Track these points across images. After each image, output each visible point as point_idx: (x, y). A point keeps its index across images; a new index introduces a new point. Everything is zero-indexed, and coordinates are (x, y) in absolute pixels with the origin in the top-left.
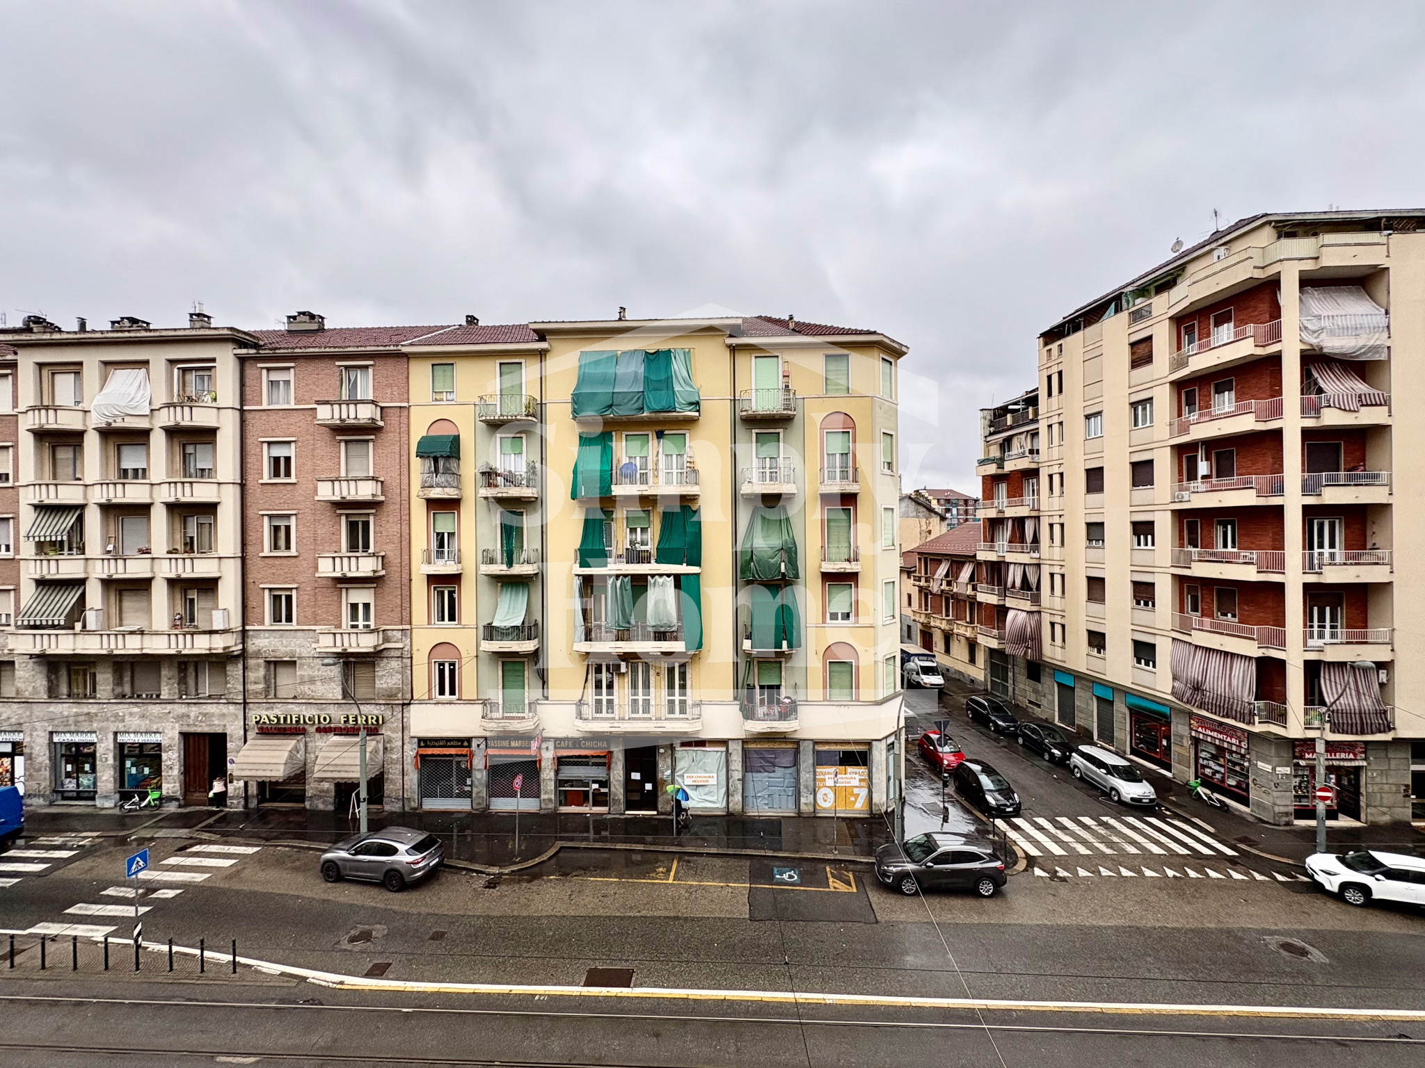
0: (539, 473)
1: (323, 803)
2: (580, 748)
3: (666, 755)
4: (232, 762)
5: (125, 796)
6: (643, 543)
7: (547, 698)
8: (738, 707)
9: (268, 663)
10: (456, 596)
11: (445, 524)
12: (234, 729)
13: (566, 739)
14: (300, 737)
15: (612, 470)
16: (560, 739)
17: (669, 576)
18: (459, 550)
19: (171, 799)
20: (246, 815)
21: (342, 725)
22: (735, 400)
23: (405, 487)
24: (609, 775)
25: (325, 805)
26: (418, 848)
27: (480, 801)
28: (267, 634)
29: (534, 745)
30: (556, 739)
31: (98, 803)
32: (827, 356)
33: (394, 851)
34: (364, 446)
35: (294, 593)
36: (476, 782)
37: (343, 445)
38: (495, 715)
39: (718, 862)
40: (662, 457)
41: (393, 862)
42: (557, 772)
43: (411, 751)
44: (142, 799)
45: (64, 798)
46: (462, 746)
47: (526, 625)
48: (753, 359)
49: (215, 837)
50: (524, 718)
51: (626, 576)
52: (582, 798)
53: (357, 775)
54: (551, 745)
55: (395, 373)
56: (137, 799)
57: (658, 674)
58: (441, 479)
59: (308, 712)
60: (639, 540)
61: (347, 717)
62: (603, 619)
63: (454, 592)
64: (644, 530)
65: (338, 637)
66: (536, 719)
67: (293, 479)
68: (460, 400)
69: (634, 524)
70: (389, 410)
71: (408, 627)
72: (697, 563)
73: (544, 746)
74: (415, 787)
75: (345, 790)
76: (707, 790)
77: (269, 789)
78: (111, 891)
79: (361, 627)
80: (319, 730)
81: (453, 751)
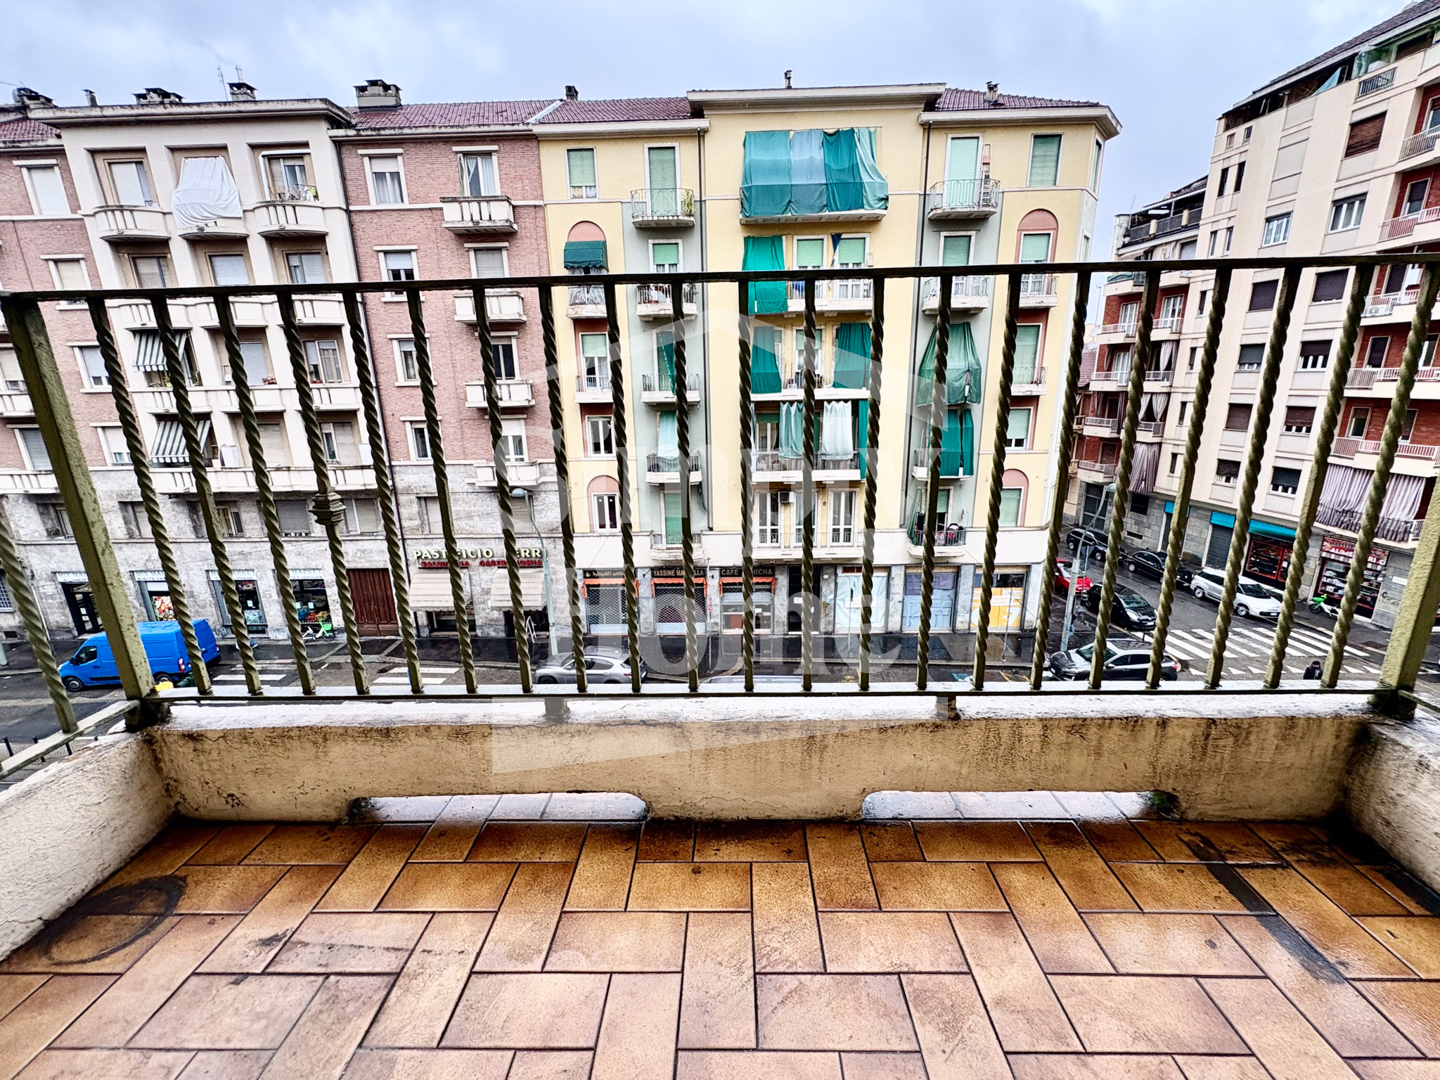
1: (494, 631)
3: (829, 580)
7: (711, 529)
8: (907, 534)
9: (419, 498)
13: (732, 568)
16: (725, 568)
22: (925, 195)
24: (772, 599)
25: (497, 632)
27: (647, 626)
28: (415, 469)
30: (720, 568)
31: (271, 635)
32: (1036, 137)
34: (496, 255)
36: (643, 609)
37: (472, 253)
38: (660, 546)
42: (722, 599)
44: (316, 631)
48: (949, 139)
54: (716, 573)
55: (525, 161)
56: (310, 631)
57: (825, 503)
59: (469, 547)
68: (603, 197)
70: (522, 210)
73: (711, 574)
77: (437, 619)
79: (514, 460)
80: (482, 564)
81: (618, 581)
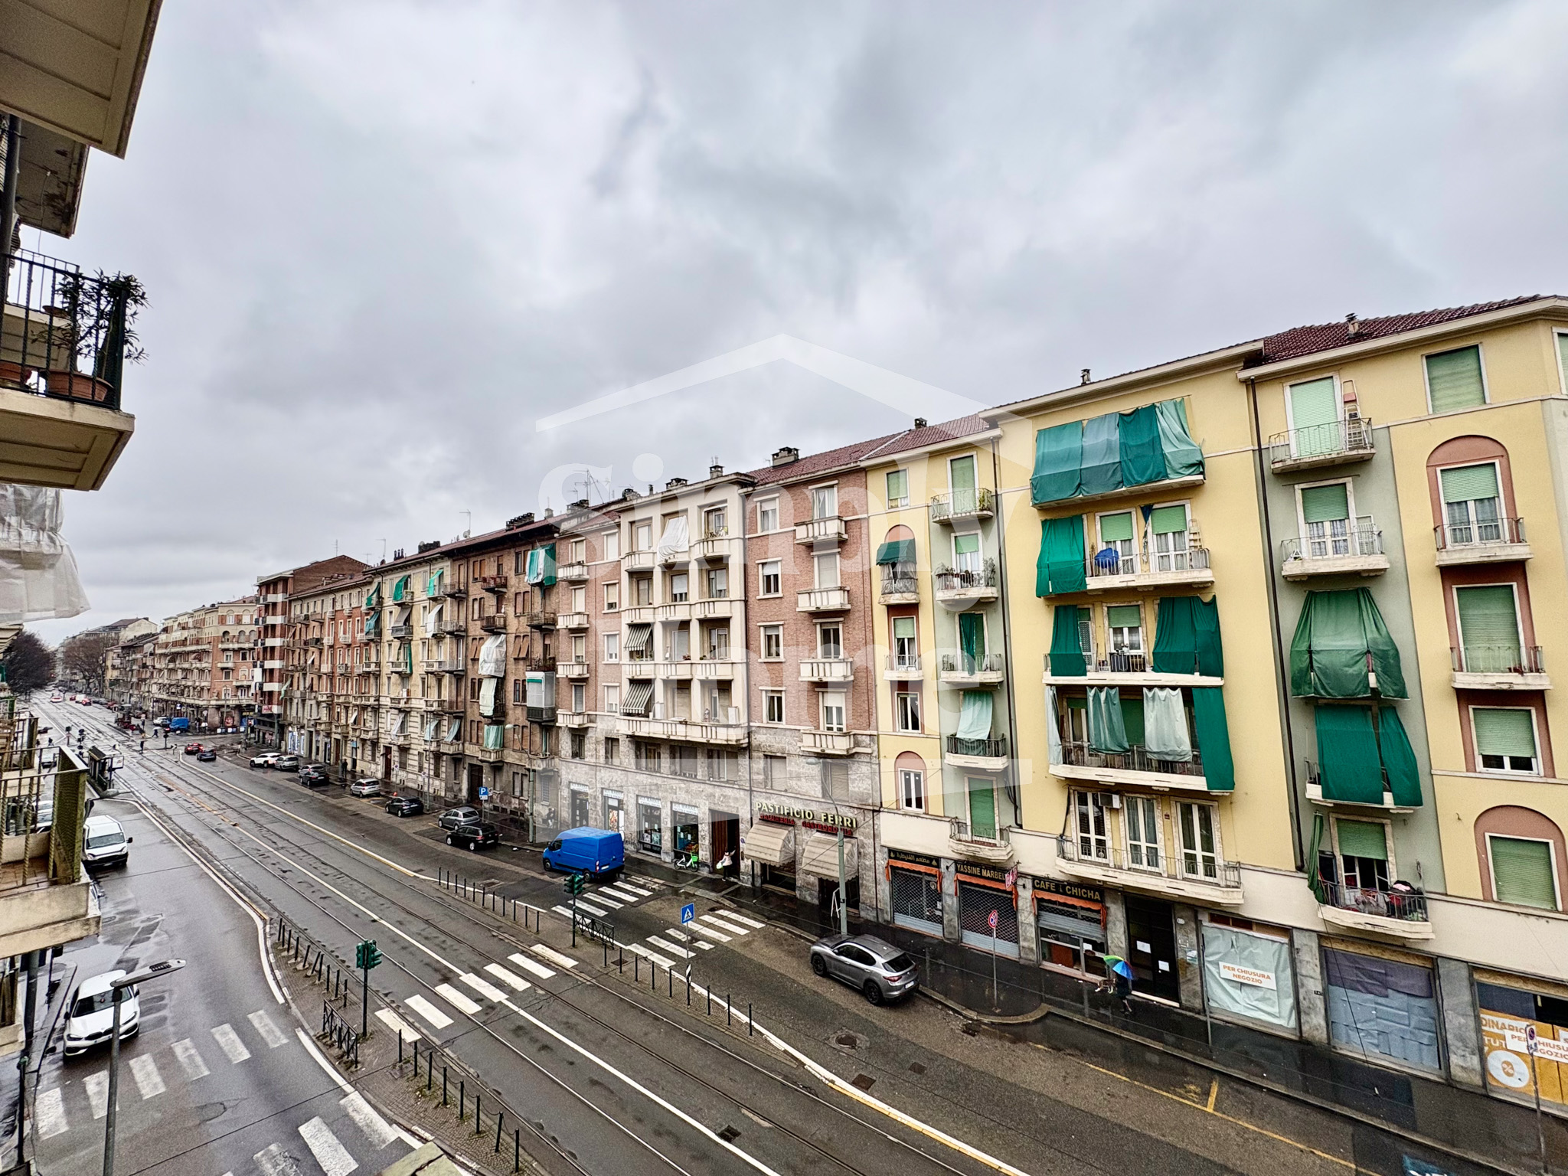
0: (998, 571)
1: (810, 895)
2: (1064, 894)
3: (1188, 929)
4: (743, 842)
5: (678, 856)
6: (1132, 647)
7: (1021, 827)
8: (1306, 883)
9: (766, 756)
10: (918, 703)
11: (905, 629)
12: (744, 814)
13: (1046, 879)
14: (791, 828)
15: (1085, 560)
16: (1040, 879)
17: (1174, 688)
18: (919, 656)
19: (705, 865)
20: (754, 892)
21: (822, 823)
22: (1260, 450)
23: (868, 594)
24: (1105, 936)
25: (811, 898)
26: (895, 964)
27: (951, 930)
28: (764, 731)
29: (1009, 879)
30: (1034, 878)
31: (663, 856)
32: (1428, 357)
33: (871, 962)
34: (833, 559)
35: (783, 695)
36: (947, 908)
37: (816, 559)
38: (963, 837)
39: (1292, 1111)
40: (1152, 539)
41: (871, 972)
42: (1038, 917)
43: (882, 861)
44: (688, 860)
45: (645, 849)
46: (930, 865)
47: (993, 739)
48: (1288, 389)
49: (734, 906)
50: (995, 845)
51: (1112, 687)
52: (1073, 958)
53: (837, 875)
54: (1029, 883)
55: (857, 488)
56: (684, 859)
57: (1167, 816)
58: (900, 584)
59: (797, 806)
60: (1127, 642)
61: (827, 816)
62: (1085, 738)
63: (916, 699)
64: (1133, 630)
65: (817, 737)
66: (1009, 849)
67: (780, 594)
68: (913, 505)
69: (1119, 623)
70: (853, 523)
71: (875, 733)
72: (1219, 672)
73: (1020, 882)
74: (887, 899)
75: (827, 886)
76: (1260, 994)
77: (770, 873)
78: (671, 932)
79: (835, 730)
80: (804, 824)
81: (922, 868)
